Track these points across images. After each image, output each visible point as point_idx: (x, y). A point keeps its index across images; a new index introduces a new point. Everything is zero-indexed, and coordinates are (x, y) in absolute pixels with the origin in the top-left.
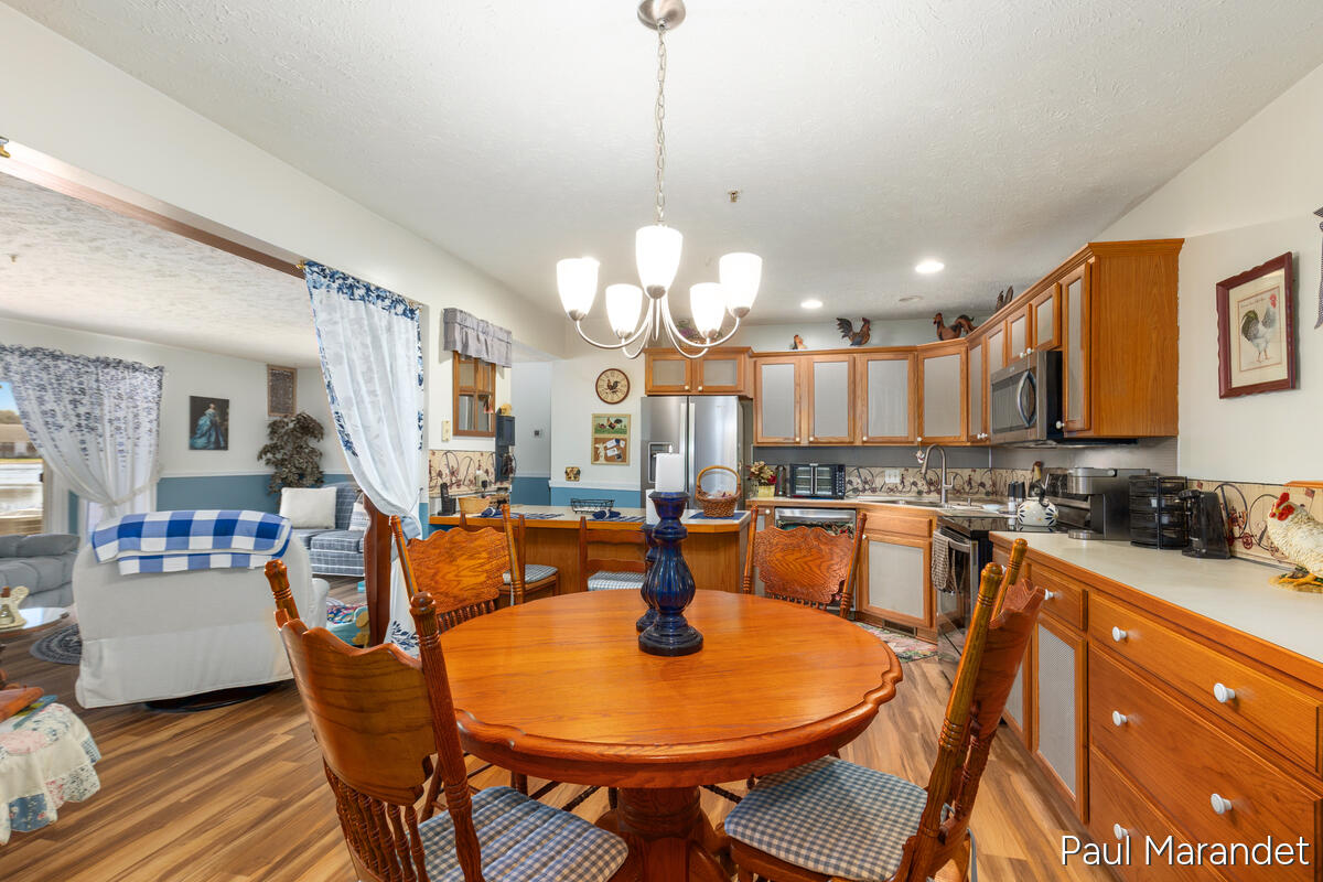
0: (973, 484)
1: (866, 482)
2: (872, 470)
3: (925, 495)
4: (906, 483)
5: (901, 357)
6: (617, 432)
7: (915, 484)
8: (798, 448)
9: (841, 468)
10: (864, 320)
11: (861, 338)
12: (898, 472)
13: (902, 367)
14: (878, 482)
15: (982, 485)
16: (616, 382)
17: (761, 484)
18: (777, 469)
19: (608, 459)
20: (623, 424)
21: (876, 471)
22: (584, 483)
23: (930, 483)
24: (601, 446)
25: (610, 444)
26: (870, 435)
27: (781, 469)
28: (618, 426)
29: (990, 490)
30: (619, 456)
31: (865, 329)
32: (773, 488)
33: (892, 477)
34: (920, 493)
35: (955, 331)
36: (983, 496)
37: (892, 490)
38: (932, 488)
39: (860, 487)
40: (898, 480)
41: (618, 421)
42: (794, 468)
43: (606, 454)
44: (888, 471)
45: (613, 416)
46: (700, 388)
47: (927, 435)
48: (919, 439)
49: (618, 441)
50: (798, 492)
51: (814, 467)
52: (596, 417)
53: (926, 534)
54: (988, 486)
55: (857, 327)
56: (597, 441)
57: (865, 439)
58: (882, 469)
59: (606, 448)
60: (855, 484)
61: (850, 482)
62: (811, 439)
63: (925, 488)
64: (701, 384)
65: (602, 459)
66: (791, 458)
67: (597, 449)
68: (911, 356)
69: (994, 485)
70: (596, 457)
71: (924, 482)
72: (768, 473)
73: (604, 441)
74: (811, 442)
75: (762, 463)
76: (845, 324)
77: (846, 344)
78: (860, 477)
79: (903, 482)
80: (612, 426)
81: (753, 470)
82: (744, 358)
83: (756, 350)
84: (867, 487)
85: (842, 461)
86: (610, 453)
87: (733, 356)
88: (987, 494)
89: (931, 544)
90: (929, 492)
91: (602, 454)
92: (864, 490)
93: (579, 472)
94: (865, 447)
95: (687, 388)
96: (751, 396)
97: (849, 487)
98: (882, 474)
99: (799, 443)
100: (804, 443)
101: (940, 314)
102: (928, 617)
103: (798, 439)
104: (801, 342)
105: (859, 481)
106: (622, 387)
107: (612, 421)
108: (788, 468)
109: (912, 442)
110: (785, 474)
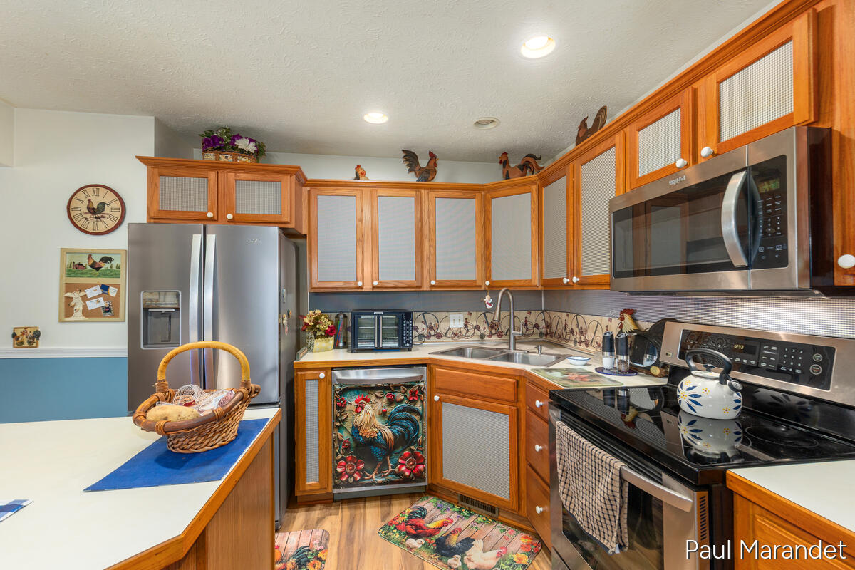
0: (529, 326)
1: (431, 328)
2: (438, 315)
3: (486, 338)
4: (470, 327)
5: (469, 195)
6: (105, 275)
7: (477, 327)
8: (359, 293)
9: (408, 316)
10: (431, 154)
11: (427, 174)
12: (462, 316)
13: (470, 206)
14: (443, 327)
15: (536, 326)
16: (103, 204)
17: (316, 337)
18: (337, 317)
19: (86, 313)
20: (114, 263)
21: (440, 315)
22: (44, 349)
23: (492, 327)
24: (76, 296)
25: (91, 292)
26: (438, 279)
27: (341, 317)
28: (106, 266)
29: (543, 330)
30: (107, 310)
31: (432, 164)
32: (331, 340)
33: (456, 322)
34: (482, 336)
35: (522, 170)
36: (537, 337)
37: (456, 335)
38: (494, 331)
39: (426, 333)
40: (461, 325)
41: (107, 259)
42: (355, 317)
43: (85, 307)
44: (452, 316)
45: (97, 252)
46: (230, 216)
47: (494, 278)
48: (488, 283)
49: (105, 288)
50: (360, 345)
51: (379, 316)
52: (65, 252)
53: (513, 398)
54: (541, 327)
55: (423, 163)
56: (69, 288)
57: (433, 283)
58: (447, 314)
59: (85, 298)
60: (420, 330)
61: (416, 329)
62: (376, 283)
63: (487, 332)
64: (231, 210)
65: (78, 315)
66: (352, 305)
67: (69, 300)
68: (478, 195)
69: (548, 326)
70: (68, 310)
71: (486, 326)
72: (326, 324)
73: (82, 287)
74: (374, 287)
75: (318, 312)
76: (410, 158)
77: (412, 178)
78: (425, 322)
79: (466, 326)
80: (95, 267)
81: (306, 320)
82: (289, 181)
83: (310, 176)
84: (432, 333)
85: (408, 306)
86: (91, 305)
87: (276, 176)
88: (541, 335)
89: (518, 410)
90: (490, 336)
91: (79, 305)
92: (430, 336)
93: (37, 335)
94: (432, 291)
95: (210, 215)
96: (304, 232)
97: (415, 334)
98: (447, 319)
99: (361, 288)
100: (368, 288)
101: (506, 154)
102: (516, 499)
103: (360, 284)
104: (363, 174)
105: (425, 326)
106: (112, 211)
107: (97, 258)
108: (349, 315)
109: (480, 286)
110: (346, 322)
